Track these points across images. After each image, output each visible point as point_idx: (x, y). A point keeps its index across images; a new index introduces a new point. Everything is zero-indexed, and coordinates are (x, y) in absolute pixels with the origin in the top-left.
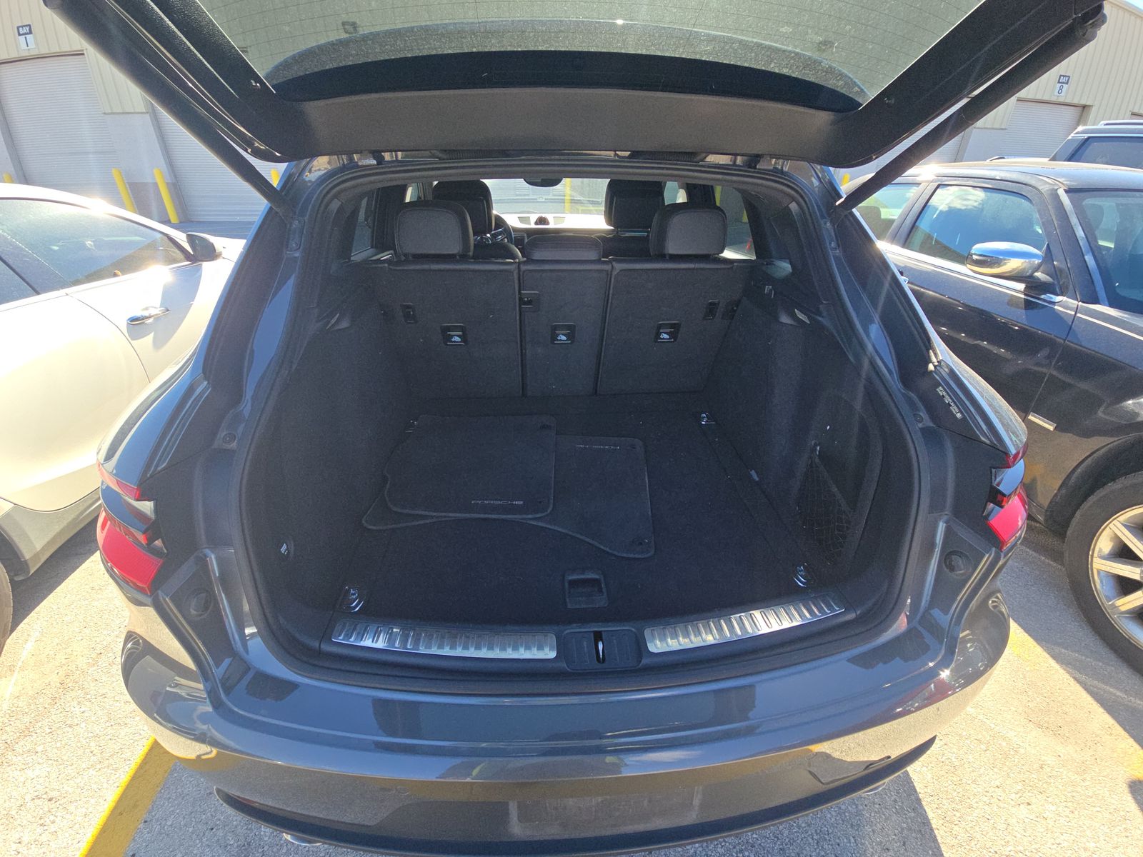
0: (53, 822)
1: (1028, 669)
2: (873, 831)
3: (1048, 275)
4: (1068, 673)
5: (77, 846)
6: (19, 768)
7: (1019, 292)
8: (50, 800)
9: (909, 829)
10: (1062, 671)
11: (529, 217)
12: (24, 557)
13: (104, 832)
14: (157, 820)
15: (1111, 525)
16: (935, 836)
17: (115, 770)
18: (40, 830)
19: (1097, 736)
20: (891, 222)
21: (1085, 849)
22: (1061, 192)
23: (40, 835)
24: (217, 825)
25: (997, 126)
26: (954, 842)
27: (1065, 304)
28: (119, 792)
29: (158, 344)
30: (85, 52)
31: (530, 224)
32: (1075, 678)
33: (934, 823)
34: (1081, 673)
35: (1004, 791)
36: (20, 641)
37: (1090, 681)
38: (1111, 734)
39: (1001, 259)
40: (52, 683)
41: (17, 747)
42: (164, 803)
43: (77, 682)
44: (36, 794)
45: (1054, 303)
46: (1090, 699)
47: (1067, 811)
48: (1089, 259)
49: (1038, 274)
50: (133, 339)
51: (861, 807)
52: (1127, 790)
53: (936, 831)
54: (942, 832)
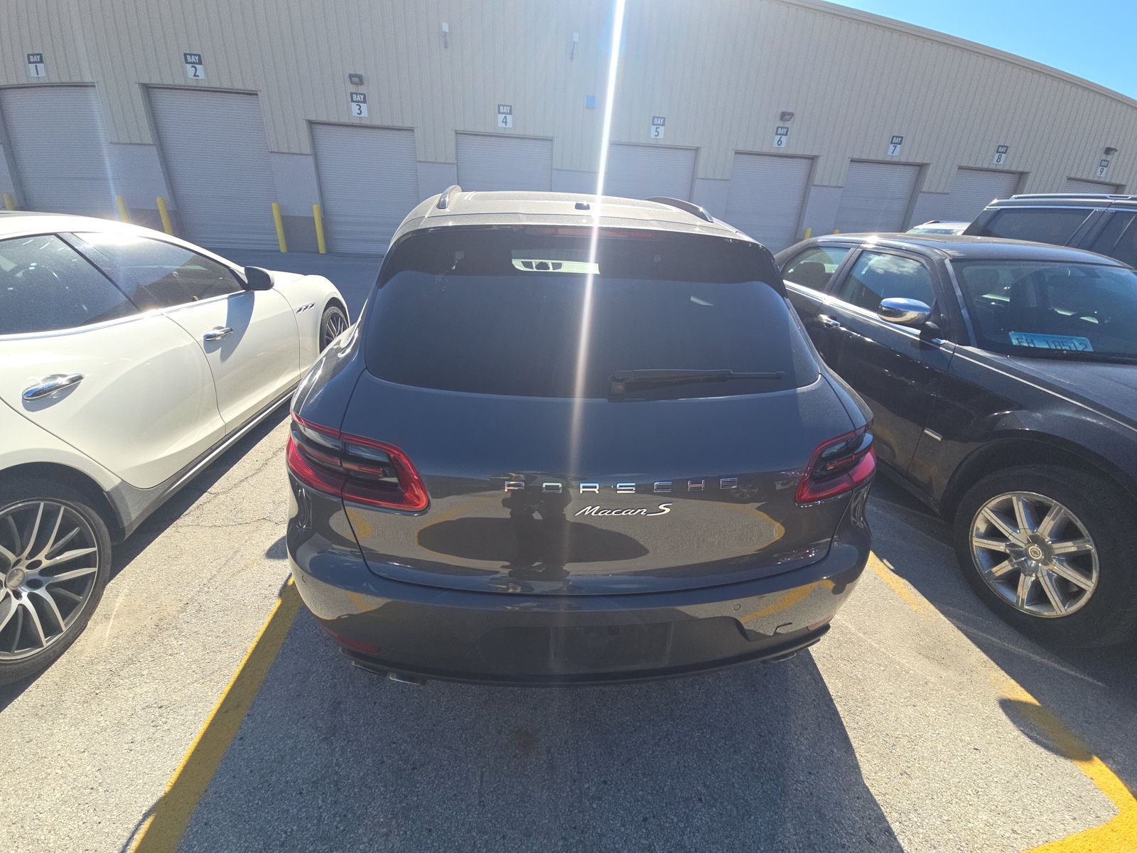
0: (166, 723)
1: (922, 620)
2: (797, 718)
3: (935, 323)
4: (953, 623)
5: (190, 737)
6: (127, 688)
7: (916, 336)
8: (161, 707)
9: (823, 717)
10: (948, 622)
11: (531, 262)
12: (122, 523)
13: (214, 725)
14: (258, 714)
15: (983, 512)
16: (842, 722)
17: (217, 682)
18: (152, 730)
19: (973, 666)
20: (830, 275)
21: (961, 741)
22: (947, 262)
23: (154, 733)
24: (307, 715)
25: (940, 190)
26: (856, 726)
27: (946, 345)
28: (223, 697)
29: (224, 357)
30: (96, 84)
31: (533, 268)
32: (958, 628)
33: (841, 714)
34: (963, 624)
35: (896, 697)
36: (111, 596)
37: (970, 630)
38: (985, 666)
39: (903, 312)
40: (147, 626)
41: (122, 673)
42: (262, 703)
43: (170, 624)
44: (147, 704)
45: (940, 345)
46: (969, 641)
47: (946, 714)
48: (964, 312)
49: (929, 323)
50: (207, 352)
51: (788, 703)
52: (998, 706)
53: (843, 719)
54: (847, 720)
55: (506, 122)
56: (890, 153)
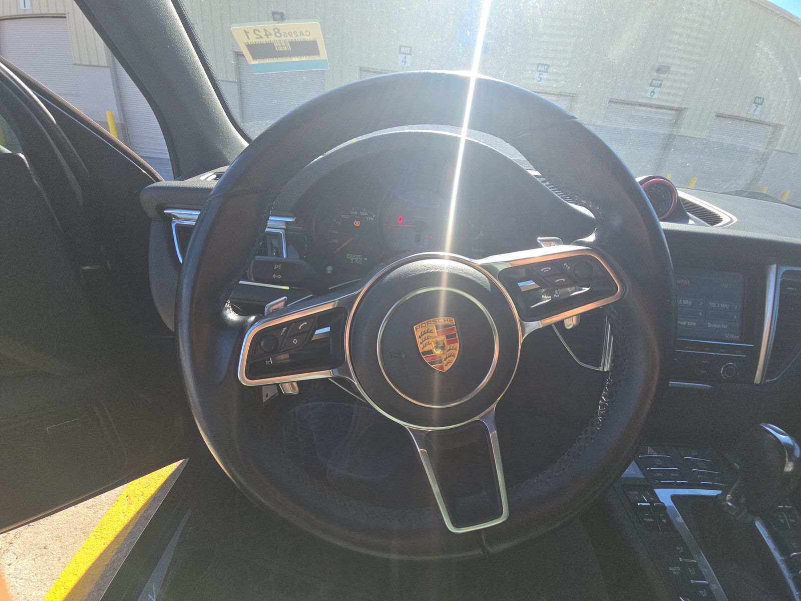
30: (67, 16)
55: (405, 62)
56: (752, 111)
